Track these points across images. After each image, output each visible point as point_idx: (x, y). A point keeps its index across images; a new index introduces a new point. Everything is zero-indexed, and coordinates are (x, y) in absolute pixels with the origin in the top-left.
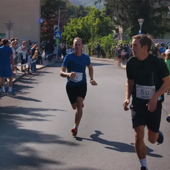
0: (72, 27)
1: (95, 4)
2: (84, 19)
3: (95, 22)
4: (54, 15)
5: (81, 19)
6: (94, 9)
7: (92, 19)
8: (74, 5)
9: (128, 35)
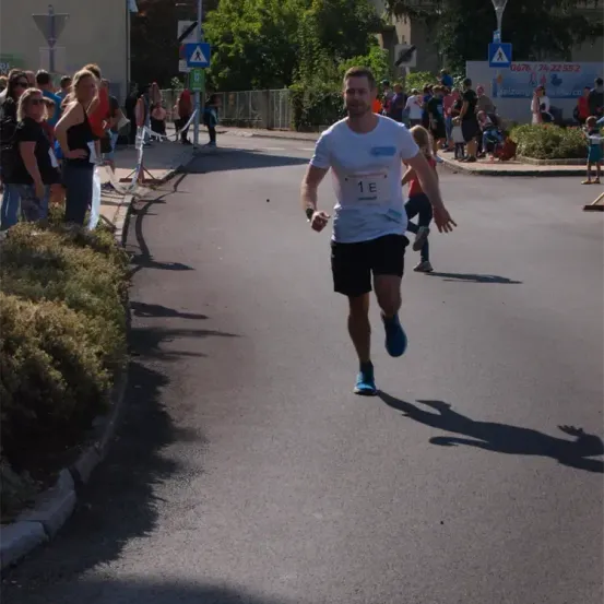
0: (226, 25)
3: (309, 7)
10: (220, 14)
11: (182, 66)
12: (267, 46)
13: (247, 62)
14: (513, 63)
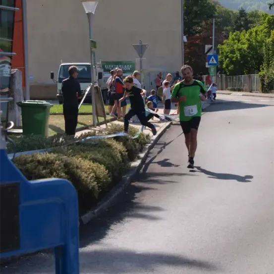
0: (232, 46)
1: (270, 8)
2: (251, 33)
3: (269, 37)
4: (200, 28)
5: (246, 33)
6: (266, 14)
7: (264, 31)
8: (229, 10)
10: (230, 41)
12: (250, 55)
13: (242, 62)
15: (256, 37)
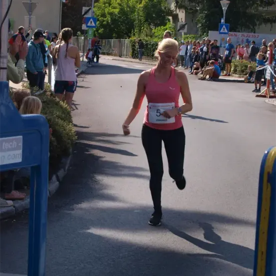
0: (103, 10)
3: (140, 3)
9: (200, 25)
10: (100, 4)
11: (84, 27)
12: (121, 20)
13: (112, 26)
14: (229, 33)
15: (128, 2)
